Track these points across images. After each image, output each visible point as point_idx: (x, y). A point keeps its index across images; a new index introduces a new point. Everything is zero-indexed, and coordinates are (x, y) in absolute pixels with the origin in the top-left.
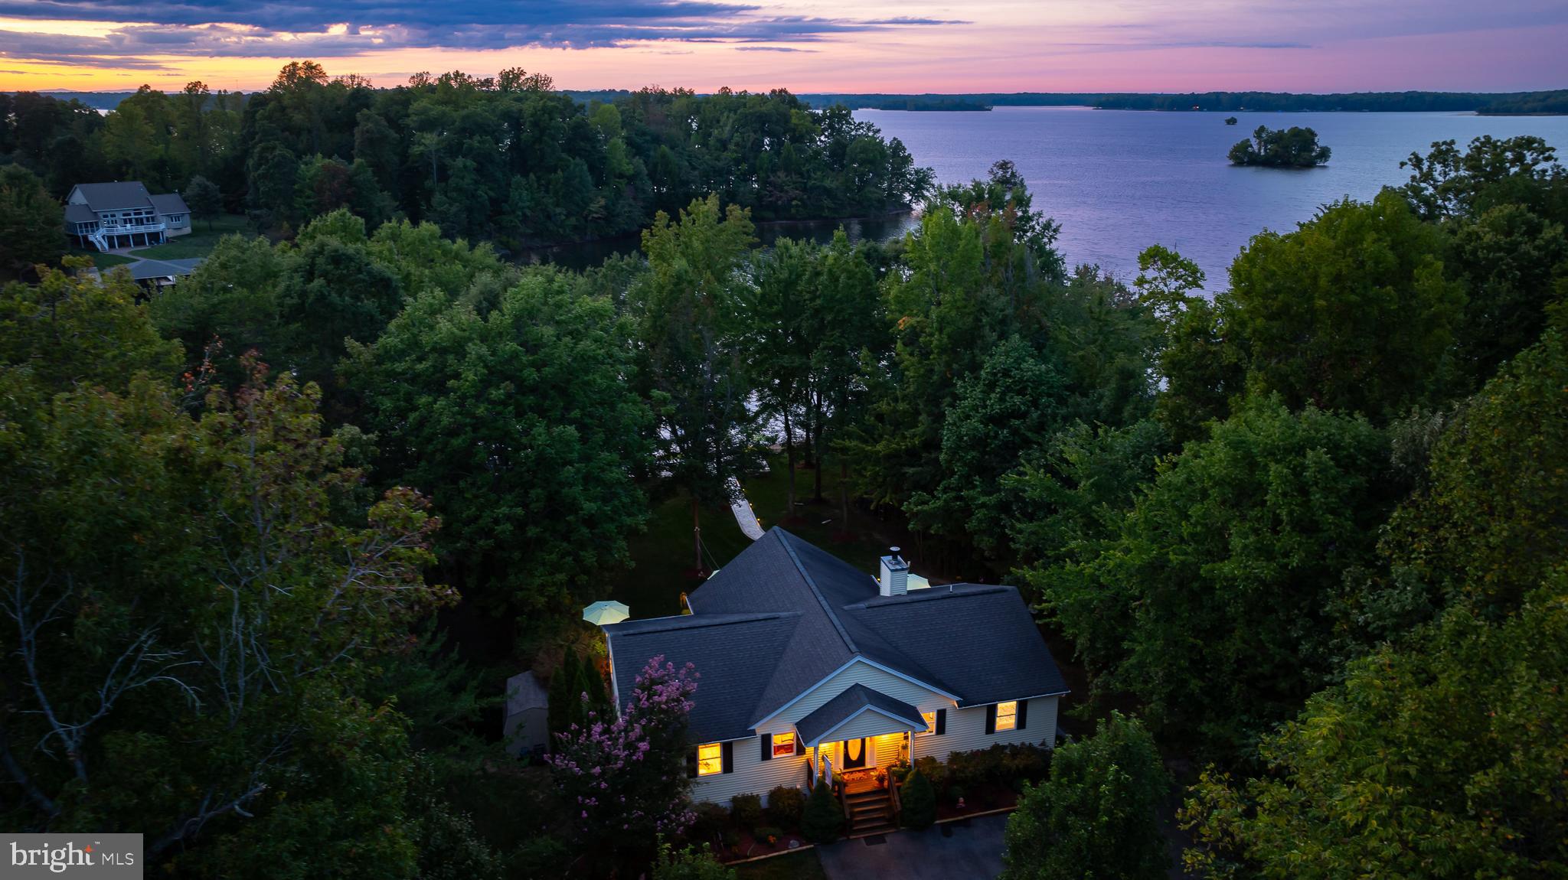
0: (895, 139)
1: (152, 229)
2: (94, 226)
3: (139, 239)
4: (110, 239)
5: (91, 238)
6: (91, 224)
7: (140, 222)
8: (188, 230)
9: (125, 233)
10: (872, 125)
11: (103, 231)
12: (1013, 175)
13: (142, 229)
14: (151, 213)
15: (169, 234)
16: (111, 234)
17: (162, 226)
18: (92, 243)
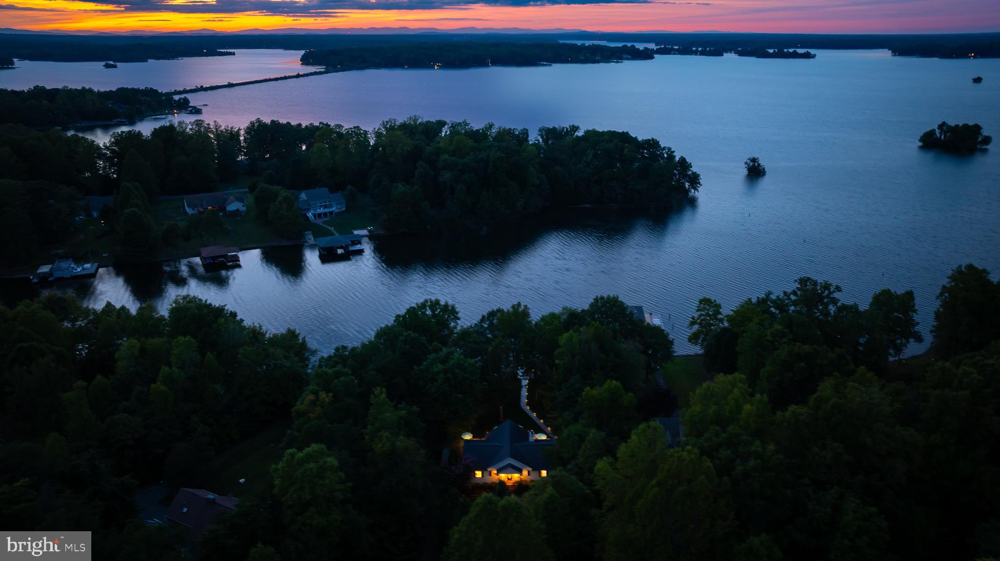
0: (682, 157)
1: (330, 210)
2: (308, 210)
3: (325, 214)
4: (314, 215)
5: (308, 215)
6: (308, 209)
7: (326, 207)
8: (344, 209)
9: (320, 212)
10: (671, 149)
11: (312, 211)
12: (759, 165)
13: (327, 210)
14: (330, 202)
15: (337, 211)
16: (315, 213)
17: (334, 209)
18: (308, 217)
